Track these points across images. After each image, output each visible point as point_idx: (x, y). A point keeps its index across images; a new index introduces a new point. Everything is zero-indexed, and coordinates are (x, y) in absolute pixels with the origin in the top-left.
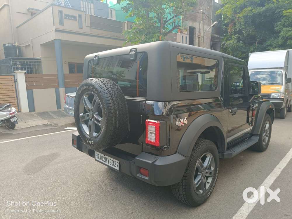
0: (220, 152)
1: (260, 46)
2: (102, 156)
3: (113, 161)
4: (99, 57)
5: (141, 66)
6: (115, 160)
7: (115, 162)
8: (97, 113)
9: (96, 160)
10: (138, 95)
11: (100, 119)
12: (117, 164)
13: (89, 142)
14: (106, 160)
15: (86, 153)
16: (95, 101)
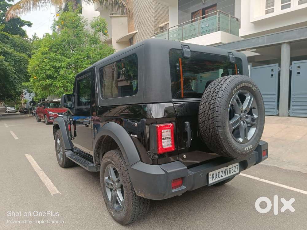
3: (232, 167)
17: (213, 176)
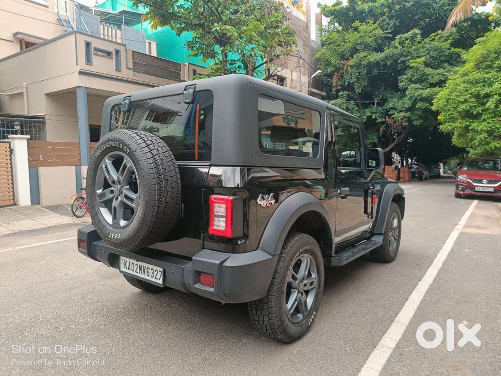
0: (325, 256)
1: (380, 108)
2: (133, 263)
3: (152, 269)
4: (132, 100)
5: (202, 112)
6: (155, 268)
7: (156, 270)
8: (128, 187)
9: (121, 272)
10: (196, 158)
11: (134, 196)
12: (159, 273)
13: (113, 237)
14: (140, 269)
15: (103, 262)
16: (125, 166)
17: (125, 263)
